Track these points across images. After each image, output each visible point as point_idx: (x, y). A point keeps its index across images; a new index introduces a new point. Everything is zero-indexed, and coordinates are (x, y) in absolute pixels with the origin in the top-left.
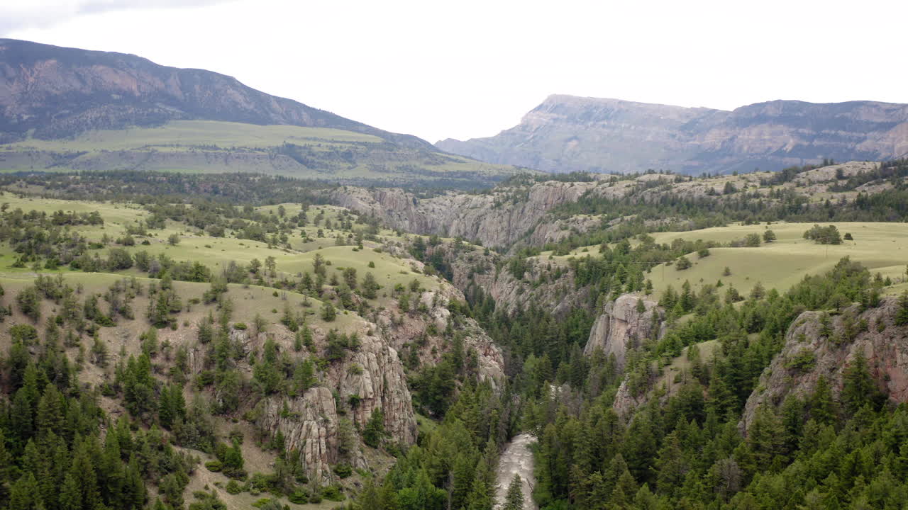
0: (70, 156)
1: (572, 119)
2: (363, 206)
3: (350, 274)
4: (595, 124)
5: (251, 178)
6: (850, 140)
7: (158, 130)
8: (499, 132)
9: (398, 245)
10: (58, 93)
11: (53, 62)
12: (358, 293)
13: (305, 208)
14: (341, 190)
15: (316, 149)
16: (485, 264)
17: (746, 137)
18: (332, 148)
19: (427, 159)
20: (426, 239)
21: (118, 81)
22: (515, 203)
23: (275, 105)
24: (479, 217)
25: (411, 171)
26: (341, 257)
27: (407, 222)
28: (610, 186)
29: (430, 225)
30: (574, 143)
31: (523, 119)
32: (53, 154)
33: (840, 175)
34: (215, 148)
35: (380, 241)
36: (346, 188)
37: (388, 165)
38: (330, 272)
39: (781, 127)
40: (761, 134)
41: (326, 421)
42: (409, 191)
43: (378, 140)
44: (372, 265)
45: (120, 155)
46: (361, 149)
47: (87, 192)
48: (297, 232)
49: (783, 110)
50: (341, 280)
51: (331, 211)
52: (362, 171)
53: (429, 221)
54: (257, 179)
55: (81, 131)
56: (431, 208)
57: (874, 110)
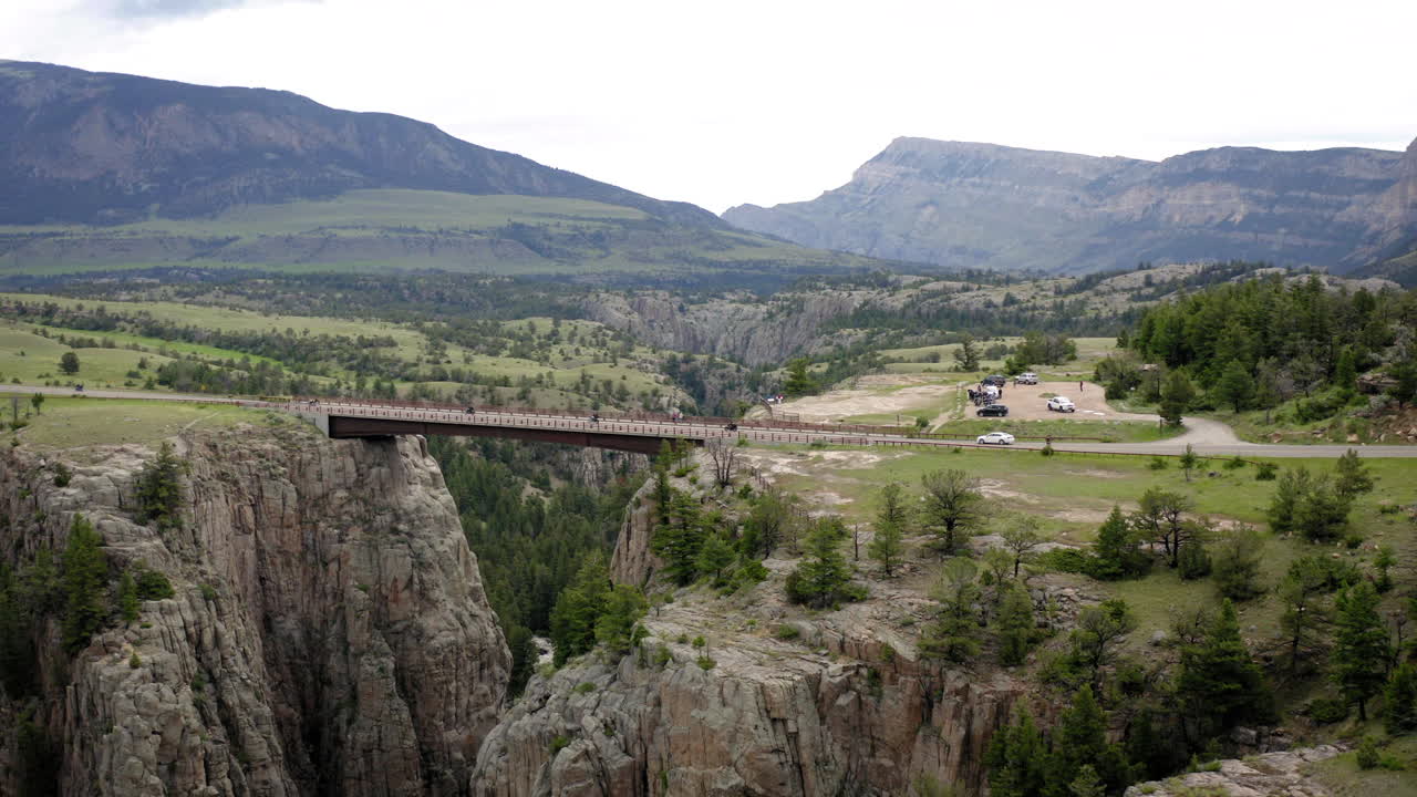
0: (216, 244)
1: (927, 174)
2: (618, 317)
3: (608, 384)
4: (961, 182)
5: (482, 282)
6: (1327, 206)
7: (333, 204)
8: (821, 193)
9: (651, 363)
10: (187, 151)
11: (179, 107)
12: (613, 396)
13: (557, 324)
14: (592, 297)
15: (553, 231)
16: (736, 381)
17: (1177, 202)
18: (576, 228)
19: (708, 243)
20: (680, 356)
21: (272, 134)
22: (789, 314)
23: (493, 165)
24: (751, 329)
25: (686, 260)
26: (601, 372)
27: (671, 335)
28: (890, 296)
29: (700, 338)
30: (930, 210)
31: (856, 174)
32: (192, 241)
33: (1148, 283)
34: (415, 230)
35: (634, 358)
36: (598, 296)
37: (654, 252)
38: (593, 383)
39: (1227, 188)
40: (1199, 198)
41: (596, 463)
42: (677, 294)
43: (639, 215)
44: (624, 378)
45: (287, 241)
46: (616, 228)
47: (297, 303)
48: (555, 350)
49: (1233, 161)
50: (601, 389)
51: (585, 326)
52: (618, 262)
53: (698, 332)
54: (488, 282)
55: (227, 205)
56: (703, 316)
57: (1363, 161)
